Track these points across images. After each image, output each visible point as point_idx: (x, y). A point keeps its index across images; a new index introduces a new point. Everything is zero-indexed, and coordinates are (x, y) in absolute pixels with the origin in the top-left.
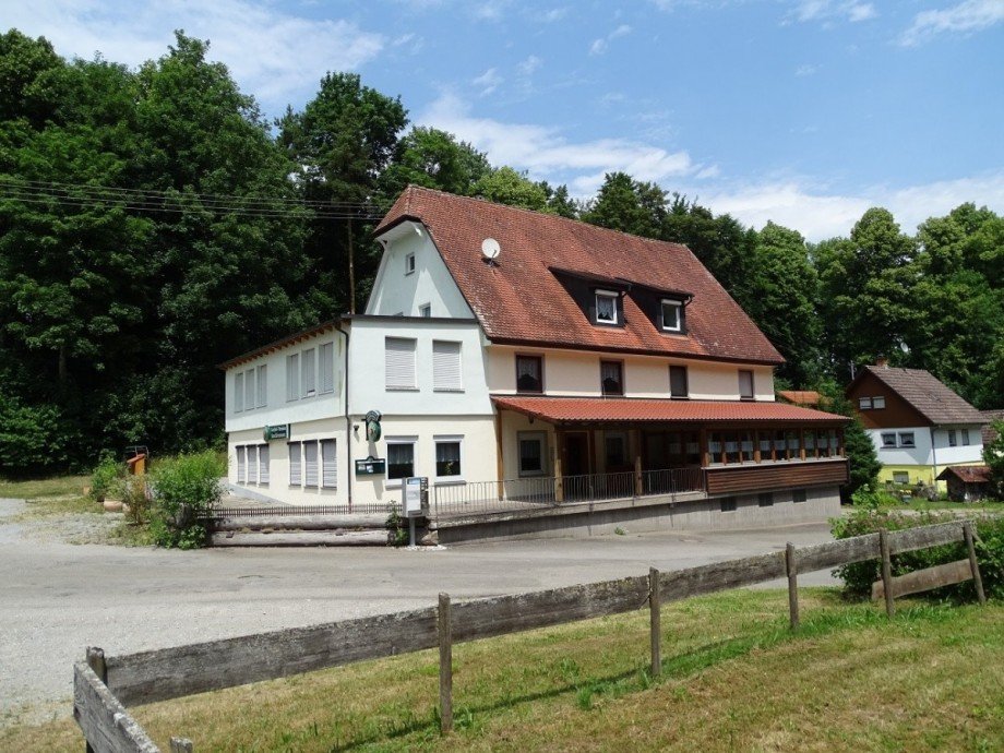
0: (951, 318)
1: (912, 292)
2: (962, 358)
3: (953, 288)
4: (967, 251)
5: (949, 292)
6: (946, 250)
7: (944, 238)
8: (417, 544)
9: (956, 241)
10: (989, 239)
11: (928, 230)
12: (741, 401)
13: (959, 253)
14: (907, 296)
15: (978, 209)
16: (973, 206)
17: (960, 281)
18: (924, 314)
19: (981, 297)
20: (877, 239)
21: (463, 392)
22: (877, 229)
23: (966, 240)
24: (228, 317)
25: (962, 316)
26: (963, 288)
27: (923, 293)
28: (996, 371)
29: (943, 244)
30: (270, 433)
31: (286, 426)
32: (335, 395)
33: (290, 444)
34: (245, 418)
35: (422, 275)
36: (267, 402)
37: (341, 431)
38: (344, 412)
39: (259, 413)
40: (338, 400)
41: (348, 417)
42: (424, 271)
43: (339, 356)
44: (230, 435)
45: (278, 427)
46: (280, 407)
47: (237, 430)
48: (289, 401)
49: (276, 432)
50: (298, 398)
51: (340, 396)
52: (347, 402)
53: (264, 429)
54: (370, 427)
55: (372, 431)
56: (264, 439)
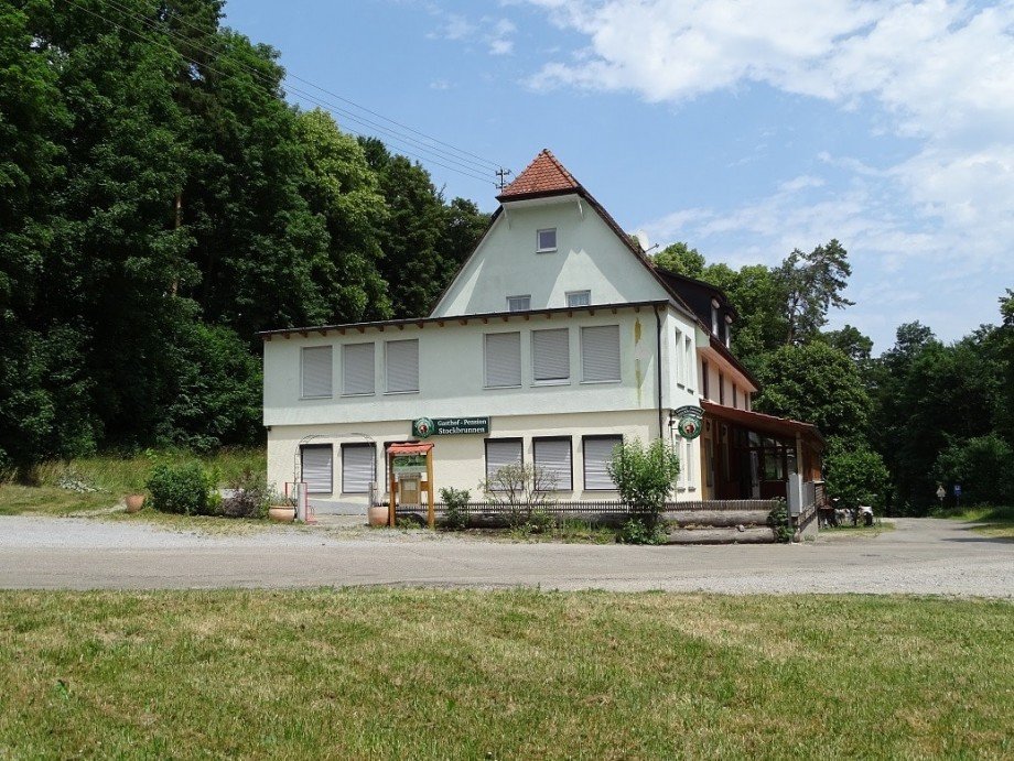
8: (793, 541)
15: (689, 250)
16: (685, 247)
21: (692, 393)
30: (437, 427)
31: (486, 419)
32: (625, 385)
33: (488, 441)
34: (339, 406)
35: (572, 257)
36: (420, 388)
37: (636, 427)
38: (650, 404)
39: (391, 401)
40: (634, 391)
41: (660, 411)
42: (578, 252)
43: (637, 342)
44: (273, 430)
45: (462, 420)
46: (464, 395)
47: (312, 423)
48: (490, 388)
49: (455, 426)
50: (517, 385)
51: (639, 387)
52: (660, 394)
53: (414, 422)
54: (688, 423)
55: (692, 427)
56: (414, 434)
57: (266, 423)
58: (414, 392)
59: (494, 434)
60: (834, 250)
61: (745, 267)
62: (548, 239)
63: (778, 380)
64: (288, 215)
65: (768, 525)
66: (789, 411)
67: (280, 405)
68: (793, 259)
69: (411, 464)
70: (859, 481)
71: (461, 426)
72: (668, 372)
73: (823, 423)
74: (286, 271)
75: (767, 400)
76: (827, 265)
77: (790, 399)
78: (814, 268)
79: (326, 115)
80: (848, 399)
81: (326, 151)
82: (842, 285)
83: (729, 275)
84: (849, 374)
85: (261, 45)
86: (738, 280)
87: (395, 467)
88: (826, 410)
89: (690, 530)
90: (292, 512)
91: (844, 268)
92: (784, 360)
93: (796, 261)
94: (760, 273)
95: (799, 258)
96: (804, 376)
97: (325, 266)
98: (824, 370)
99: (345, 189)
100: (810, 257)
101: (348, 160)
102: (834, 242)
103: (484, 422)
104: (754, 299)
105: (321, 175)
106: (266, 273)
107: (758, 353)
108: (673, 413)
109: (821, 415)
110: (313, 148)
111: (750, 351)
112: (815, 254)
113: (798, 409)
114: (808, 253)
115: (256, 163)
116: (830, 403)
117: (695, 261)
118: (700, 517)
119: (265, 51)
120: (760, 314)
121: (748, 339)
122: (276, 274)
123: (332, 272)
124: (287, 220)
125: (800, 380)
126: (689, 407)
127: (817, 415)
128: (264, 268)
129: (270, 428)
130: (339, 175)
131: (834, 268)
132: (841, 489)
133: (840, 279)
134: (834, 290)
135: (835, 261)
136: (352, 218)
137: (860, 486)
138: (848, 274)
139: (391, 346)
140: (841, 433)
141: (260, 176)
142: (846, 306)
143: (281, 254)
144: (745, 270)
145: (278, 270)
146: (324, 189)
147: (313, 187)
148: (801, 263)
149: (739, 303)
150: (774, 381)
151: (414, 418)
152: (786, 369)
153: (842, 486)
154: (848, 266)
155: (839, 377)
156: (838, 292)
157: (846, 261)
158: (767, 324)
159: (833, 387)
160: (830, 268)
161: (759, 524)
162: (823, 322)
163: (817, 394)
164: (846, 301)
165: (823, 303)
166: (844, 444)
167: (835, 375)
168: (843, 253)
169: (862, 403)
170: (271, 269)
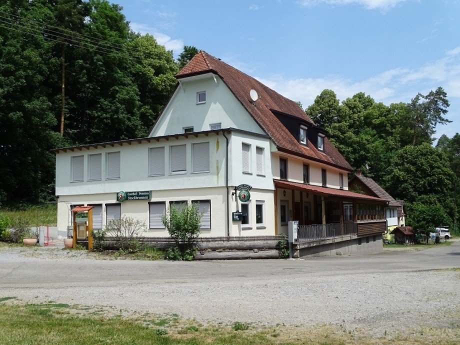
0: (363, 153)
1: (345, 137)
2: (368, 173)
3: (364, 137)
4: (366, 118)
5: (362, 139)
6: (356, 116)
7: (355, 110)
8: (292, 258)
9: (360, 112)
10: (376, 113)
11: (347, 105)
12: (340, 189)
13: (362, 118)
14: (343, 139)
15: (366, 96)
16: (364, 94)
17: (366, 133)
18: (350, 149)
19: (377, 143)
20: (329, 106)
21: (264, 176)
22: (330, 101)
23: (364, 113)
24: (15, 115)
25: (368, 151)
26: (369, 137)
27: (350, 138)
28: (391, 181)
29: (354, 113)
30: (127, 196)
31: (148, 192)
32: (212, 174)
33: (150, 203)
34: (86, 186)
35: (213, 106)
36: (121, 176)
37: (217, 196)
38: (223, 184)
39: (109, 183)
40: (215, 177)
41: (227, 187)
42: (215, 103)
43: (217, 151)
44: (60, 198)
45: (138, 192)
46: (139, 180)
47: (75, 194)
48: (151, 176)
49: (135, 196)
50: (162, 175)
51: (218, 175)
52: (227, 178)
53: (118, 193)
54: (243, 193)
55: (245, 195)
56: (118, 200)
57: (57, 194)
58: (117, 178)
59: (153, 200)
60: (440, 93)
61: (392, 104)
62: (202, 97)
63: (402, 164)
64: (117, 88)
65: (276, 249)
66: (407, 180)
67: (62, 186)
68: (417, 98)
69: (83, 217)
70: (428, 219)
71: (138, 196)
72: (231, 166)
73: (426, 187)
74: (115, 116)
75: (394, 175)
76: (436, 101)
77: (408, 174)
78: (430, 103)
79: (152, 37)
80: (440, 174)
81: (148, 55)
82: (445, 112)
83: (384, 108)
84: (443, 160)
85: (113, 5)
86: (389, 111)
87: (76, 219)
88: (428, 180)
89: (220, 252)
90: (35, 241)
91: (446, 103)
92: (406, 153)
93: (419, 100)
94: (401, 107)
95: (420, 98)
96: (416, 161)
97: (148, 113)
98: (428, 158)
99: (156, 74)
100: (426, 97)
101: (160, 59)
102: (440, 88)
103: (148, 193)
104: (397, 121)
105: (145, 67)
106: (106, 118)
107: (397, 150)
108: (236, 189)
109: (425, 183)
110: (142, 54)
111: (393, 148)
112: (429, 96)
113: (413, 179)
114: (425, 96)
115: (99, 63)
116: (430, 176)
117: (369, 102)
118: (227, 245)
119: (115, 7)
120: (399, 129)
121: (392, 142)
122: (111, 118)
123: (151, 115)
124: (117, 91)
125: (414, 164)
126: (243, 185)
127: (422, 183)
128: (104, 115)
129: (58, 197)
130: (153, 67)
131: (440, 103)
132: (418, 223)
133: (444, 109)
134: (440, 115)
135: (441, 99)
136: (160, 88)
137: (428, 222)
138: (448, 105)
139: (109, 155)
140: (436, 192)
141: (103, 70)
142: (447, 123)
143: (113, 108)
144: (392, 105)
145: (112, 116)
146: (145, 74)
147: (141, 73)
148: (422, 101)
149: (389, 123)
150: (400, 165)
151: (117, 192)
152: (407, 158)
153: (418, 222)
154: (447, 101)
155: (436, 162)
156: (442, 115)
157: (446, 98)
158: (402, 134)
159: (432, 168)
160: (438, 103)
161: (270, 248)
162: (433, 132)
163: (424, 172)
164: (447, 120)
165: (433, 122)
166: (438, 198)
167: (434, 161)
168: (445, 94)
169: (449, 175)
170: (108, 116)
